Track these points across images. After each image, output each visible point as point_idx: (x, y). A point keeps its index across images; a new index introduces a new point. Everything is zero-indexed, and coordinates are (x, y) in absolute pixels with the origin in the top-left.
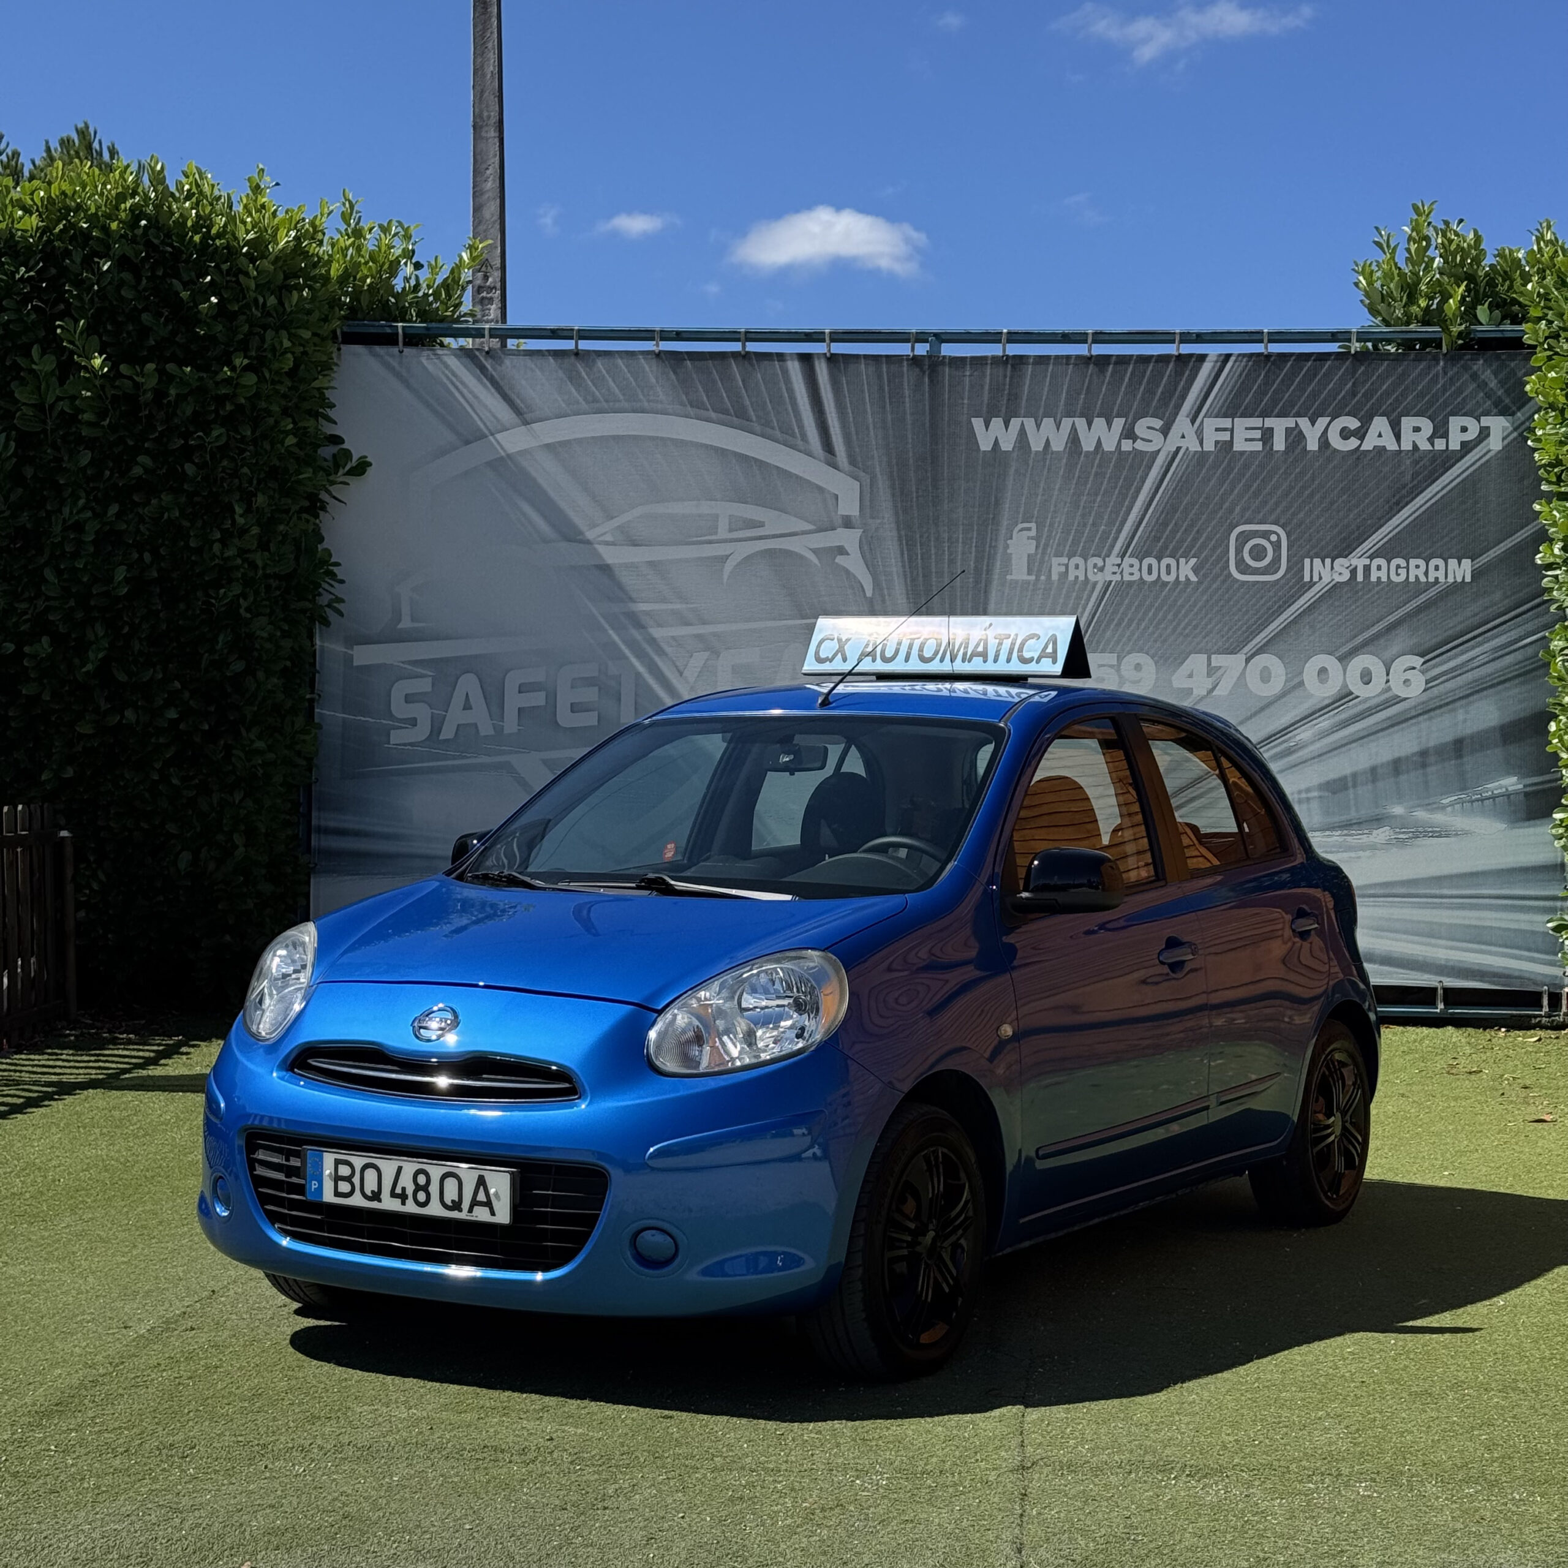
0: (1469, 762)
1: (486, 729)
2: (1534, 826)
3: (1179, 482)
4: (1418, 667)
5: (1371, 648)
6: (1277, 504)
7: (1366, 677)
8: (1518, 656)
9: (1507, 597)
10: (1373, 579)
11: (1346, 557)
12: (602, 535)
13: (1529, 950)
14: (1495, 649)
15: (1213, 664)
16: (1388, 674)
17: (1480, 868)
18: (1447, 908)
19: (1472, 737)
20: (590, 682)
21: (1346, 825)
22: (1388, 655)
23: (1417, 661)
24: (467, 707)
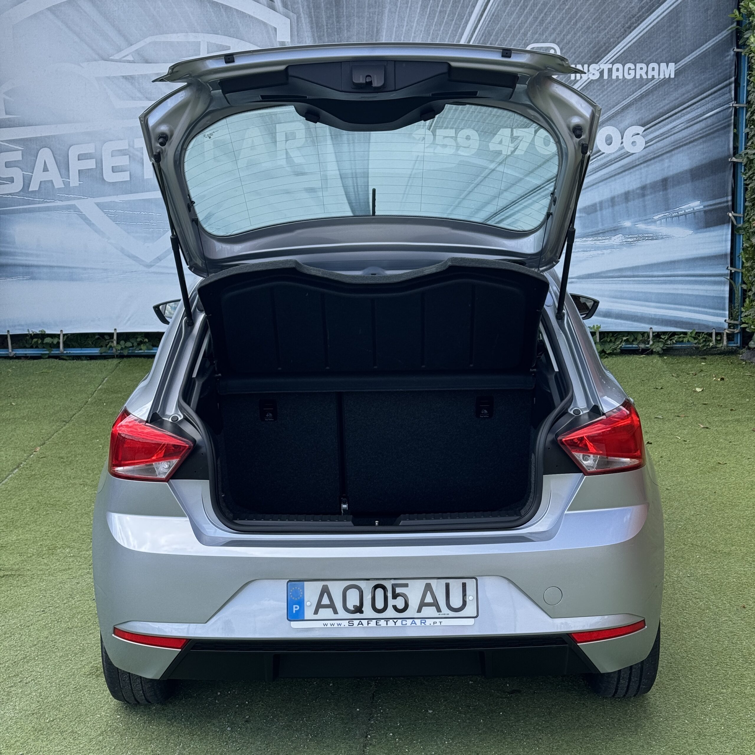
0: (671, 192)
1: (59, 184)
2: (709, 231)
3: (493, 15)
4: (641, 133)
5: (612, 122)
6: (554, 29)
7: (609, 141)
8: (702, 125)
9: (696, 87)
10: (614, 77)
11: (597, 63)
12: (126, 56)
13: (705, 307)
14: (689, 121)
15: (514, 135)
16: (622, 138)
17: (676, 258)
18: (657, 283)
19: (673, 177)
20: (123, 152)
21: (596, 234)
22: (622, 126)
23: (640, 129)
24: (45, 169)
